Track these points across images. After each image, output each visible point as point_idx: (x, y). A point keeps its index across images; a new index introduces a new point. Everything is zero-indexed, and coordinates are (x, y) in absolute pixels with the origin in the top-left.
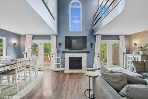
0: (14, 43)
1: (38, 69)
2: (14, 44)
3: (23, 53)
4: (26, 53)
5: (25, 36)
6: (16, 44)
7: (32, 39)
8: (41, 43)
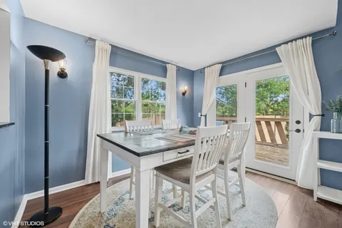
0: (184, 91)
1: (245, 169)
2: (184, 94)
3: (199, 116)
4: (206, 116)
5: (202, 71)
6: (186, 92)
7: (220, 75)
8: (245, 81)
